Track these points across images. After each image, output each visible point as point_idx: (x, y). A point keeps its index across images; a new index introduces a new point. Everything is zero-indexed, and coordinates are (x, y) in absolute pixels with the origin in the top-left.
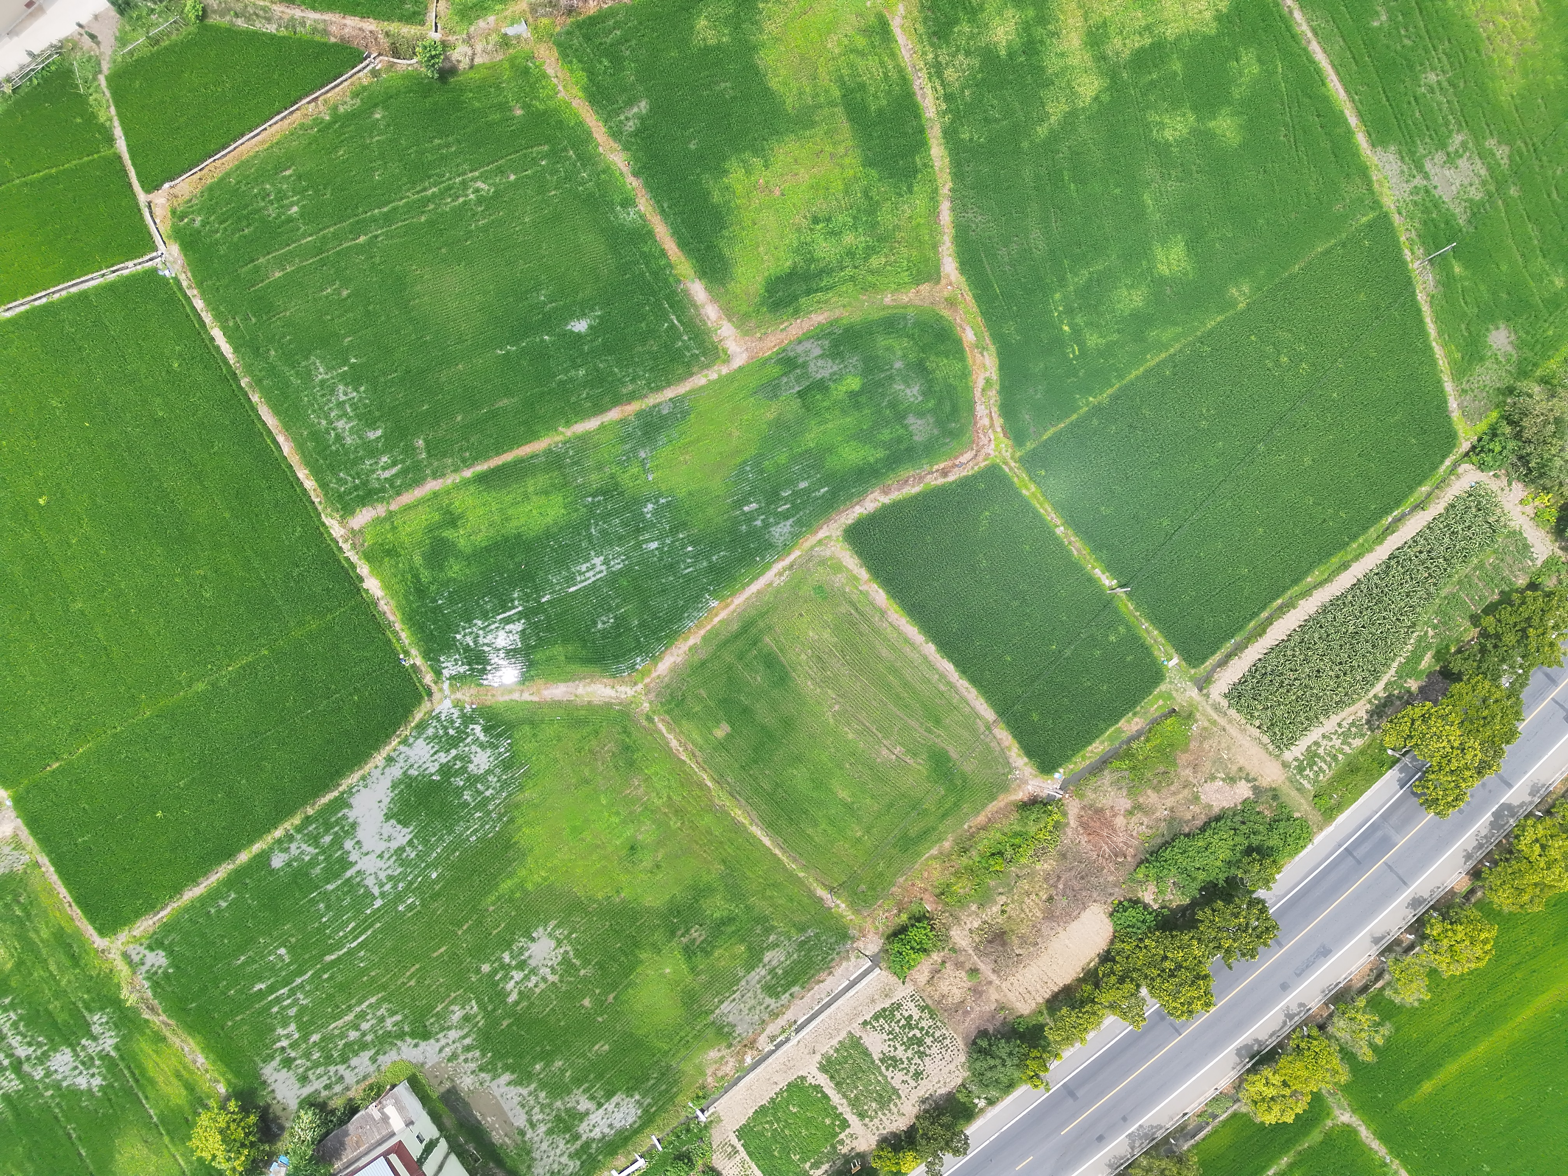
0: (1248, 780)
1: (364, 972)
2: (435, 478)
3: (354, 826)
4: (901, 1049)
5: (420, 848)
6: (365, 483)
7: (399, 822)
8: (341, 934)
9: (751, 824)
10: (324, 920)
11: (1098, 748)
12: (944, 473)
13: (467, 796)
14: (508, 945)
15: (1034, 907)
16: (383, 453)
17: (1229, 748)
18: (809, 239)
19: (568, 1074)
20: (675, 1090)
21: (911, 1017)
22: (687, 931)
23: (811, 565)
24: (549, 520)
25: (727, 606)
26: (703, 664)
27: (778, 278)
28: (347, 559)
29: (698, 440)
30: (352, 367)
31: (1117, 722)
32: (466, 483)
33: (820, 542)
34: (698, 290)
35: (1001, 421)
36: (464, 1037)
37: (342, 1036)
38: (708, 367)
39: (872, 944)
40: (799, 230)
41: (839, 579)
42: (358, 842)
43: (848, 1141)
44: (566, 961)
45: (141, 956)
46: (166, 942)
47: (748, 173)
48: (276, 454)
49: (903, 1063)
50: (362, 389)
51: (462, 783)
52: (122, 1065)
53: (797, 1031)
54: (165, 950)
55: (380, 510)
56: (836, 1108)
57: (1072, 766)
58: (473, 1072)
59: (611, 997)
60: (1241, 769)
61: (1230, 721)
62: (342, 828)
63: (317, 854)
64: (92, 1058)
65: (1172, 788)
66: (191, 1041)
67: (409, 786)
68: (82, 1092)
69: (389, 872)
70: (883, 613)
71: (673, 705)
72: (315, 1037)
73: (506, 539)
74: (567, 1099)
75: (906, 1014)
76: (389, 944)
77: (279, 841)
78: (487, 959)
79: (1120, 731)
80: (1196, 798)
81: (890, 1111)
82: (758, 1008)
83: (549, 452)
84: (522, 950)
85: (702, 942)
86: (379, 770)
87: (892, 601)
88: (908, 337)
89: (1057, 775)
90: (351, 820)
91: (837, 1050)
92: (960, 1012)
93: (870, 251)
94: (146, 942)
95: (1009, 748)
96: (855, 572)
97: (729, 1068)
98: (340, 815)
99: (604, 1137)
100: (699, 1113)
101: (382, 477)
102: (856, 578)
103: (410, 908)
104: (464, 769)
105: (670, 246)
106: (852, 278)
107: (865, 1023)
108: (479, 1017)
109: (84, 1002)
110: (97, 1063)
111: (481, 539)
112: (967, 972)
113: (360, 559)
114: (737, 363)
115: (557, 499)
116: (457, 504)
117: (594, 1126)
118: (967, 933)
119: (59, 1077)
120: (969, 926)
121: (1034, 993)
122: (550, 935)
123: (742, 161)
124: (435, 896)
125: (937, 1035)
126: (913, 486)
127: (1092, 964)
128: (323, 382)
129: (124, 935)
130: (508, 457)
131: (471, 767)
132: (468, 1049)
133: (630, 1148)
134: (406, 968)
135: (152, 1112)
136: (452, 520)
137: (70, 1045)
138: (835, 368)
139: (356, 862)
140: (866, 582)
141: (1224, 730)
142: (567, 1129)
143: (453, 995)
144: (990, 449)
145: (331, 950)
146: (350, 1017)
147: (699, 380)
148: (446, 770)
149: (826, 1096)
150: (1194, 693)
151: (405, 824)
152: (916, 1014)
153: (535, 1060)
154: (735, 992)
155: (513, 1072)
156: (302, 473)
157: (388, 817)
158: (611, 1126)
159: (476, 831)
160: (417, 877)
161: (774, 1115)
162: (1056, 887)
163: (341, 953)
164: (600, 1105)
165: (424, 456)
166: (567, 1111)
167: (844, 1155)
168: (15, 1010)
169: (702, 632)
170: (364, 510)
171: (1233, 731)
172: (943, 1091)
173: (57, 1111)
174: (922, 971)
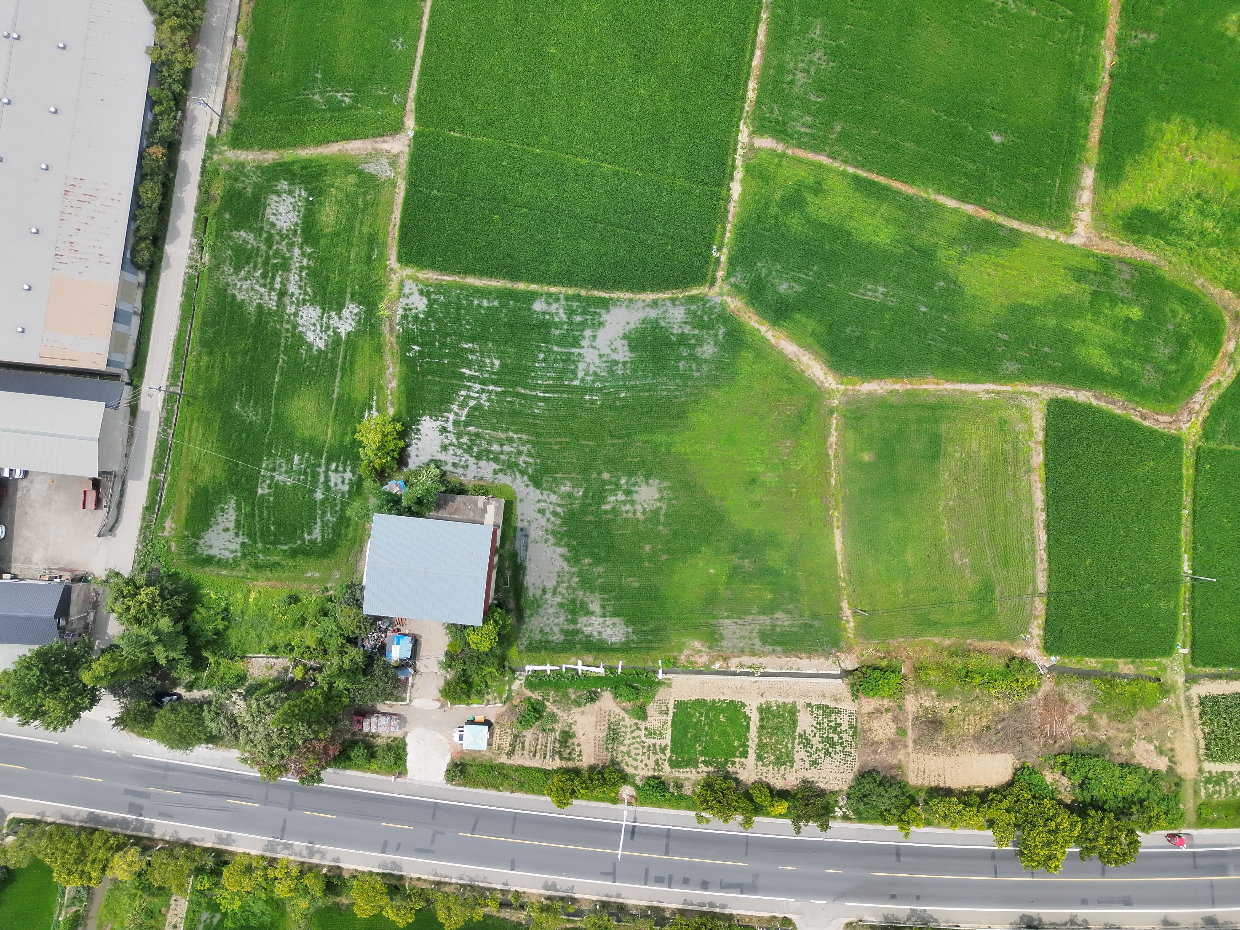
0: (1170, 761)
1: (534, 416)
2: (828, 156)
3: (601, 324)
4: (818, 739)
5: (628, 371)
6: (784, 123)
7: (629, 345)
8: (539, 382)
9: (838, 528)
10: (537, 365)
11: (1092, 663)
12: (1144, 417)
13: (682, 365)
14: (630, 473)
15: (974, 723)
16: (811, 114)
17: (1175, 731)
18: (1184, 204)
19: (600, 580)
20: (655, 645)
21: (840, 725)
22: (742, 558)
23: (1012, 403)
24: (876, 239)
25: (938, 384)
26: (892, 407)
27: (1145, 210)
28: (734, 160)
29: (1009, 268)
30: (839, 46)
31: (1119, 658)
32: (845, 174)
33: (1028, 394)
34: (1089, 177)
35: (1208, 414)
36: (559, 505)
37: (489, 443)
38: (1052, 229)
39: (850, 663)
40: (1184, 193)
41: (1021, 427)
42: (595, 336)
43: (737, 766)
44: (655, 513)
45: (410, 292)
46: (433, 296)
47: (1183, 132)
48: (747, 60)
49: (812, 748)
50: (831, 64)
51: (685, 354)
52: (343, 347)
53: (763, 675)
54: (429, 300)
55: (780, 147)
56: (748, 740)
57: (1067, 661)
58: (547, 531)
59: (664, 557)
60: (1172, 750)
61: (1190, 715)
62: (593, 319)
63: (565, 322)
64: (328, 328)
65: (1120, 726)
66: (397, 369)
67: (653, 329)
68: (306, 342)
69: (598, 370)
70: (1029, 471)
71: (853, 416)
72: (471, 429)
73: (840, 229)
74: (588, 594)
75: (839, 721)
76: (562, 412)
77: (549, 295)
78: (610, 471)
79: (1116, 665)
80: (1129, 744)
81: (779, 770)
82: (747, 640)
83: (910, 198)
84: (636, 484)
85: (746, 572)
86: (643, 304)
87: (1043, 467)
88: (1192, 314)
89: (1053, 658)
90: (601, 320)
91: (778, 706)
92: (872, 748)
93: (1216, 243)
94: (420, 287)
95: (1036, 617)
96: (1035, 430)
97: (702, 660)
98: (598, 311)
99: (590, 637)
100: (660, 671)
101: (798, 128)
102: (1031, 434)
103: (593, 402)
104: (692, 347)
105: (1095, 136)
106: (1190, 250)
107: (809, 705)
108: (577, 502)
109: (353, 290)
110: (331, 333)
111: (824, 217)
112: (897, 728)
113: (742, 166)
114: (1075, 241)
115: (892, 230)
116: (829, 182)
117: (590, 625)
118: (918, 705)
119: (301, 322)
120: (922, 701)
121: (926, 776)
122: (660, 490)
123: (1185, 122)
124: (612, 408)
125: (846, 749)
126: (1119, 408)
127: (977, 789)
128: (813, 40)
129: (410, 271)
130: (883, 180)
131: (699, 350)
132: (555, 514)
133: (601, 655)
134: (560, 436)
135: (337, 390)
136: (818, 189)
137: (324, 309)
138: (1130, 296)
139: (583, 347)
140: (1037, 443)
141: (1182, 717)
142: (573, 612)
143: (574, 475)
144: (1185, 427)
145: (526, 386)
146: (501, 435)
147: (1042, 232)
148: (683, 339)
149: (748, 727)
150: (1180, 680)
151: (632, 349)
152: (845, 726)
153: (589, 555)
154: (741, 619)
155: (570, 551)
156: (752, 85)
157: (625, 337)
158: (600, 633)
159: (669, 390)
160: (612, 387)
161: (708, 712)
162: (997, 724)
163: (529, 393)
164: (604, 616)
165: (834, 136)
166: (582, 602)
167: (728, 772)
168: (309, 260)
169: (909, 387)
170: (770, 140)
171: (1187, 723)
172: (822, 786)
173: (283, 340)
174: (869, 704)
